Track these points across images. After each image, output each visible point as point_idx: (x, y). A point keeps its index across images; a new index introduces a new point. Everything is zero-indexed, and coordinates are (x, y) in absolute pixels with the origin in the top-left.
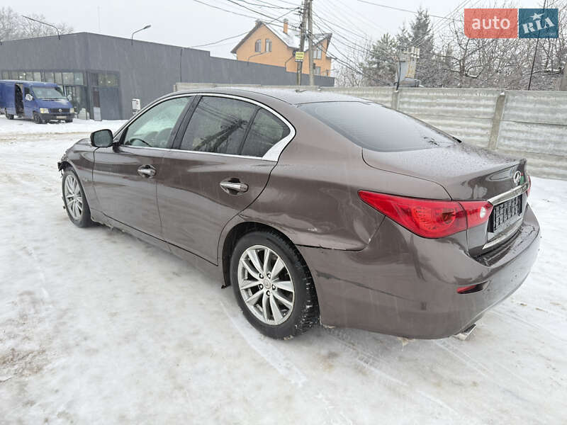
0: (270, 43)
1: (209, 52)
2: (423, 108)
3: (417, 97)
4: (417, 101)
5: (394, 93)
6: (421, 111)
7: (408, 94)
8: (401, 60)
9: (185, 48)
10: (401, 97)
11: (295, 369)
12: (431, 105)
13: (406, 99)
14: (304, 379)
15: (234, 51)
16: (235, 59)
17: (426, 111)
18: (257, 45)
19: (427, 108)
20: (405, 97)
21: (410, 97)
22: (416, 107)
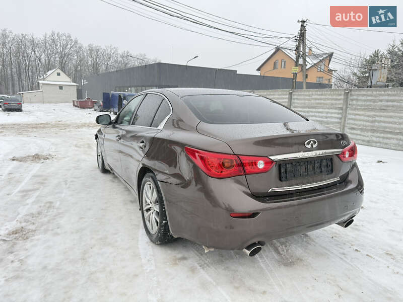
0: (285, 62)
1: (236, 71)
2: (368, 103)
3: (364, 95)
4: (364, 98)
5: (345, 93)
6: (367, 106)
7: (356, 93)
8: (373, 68)
9: (218, 69)
10: (351, 95)
11: (153, 262)
12: (374, 101)
13: (355, 97)
14: (153, 268)
15: (258, 70)
16: (259, 75)
17: (370, 105)
18: (275, 63)
19: (372, 103)
20: (353, 96)
21: (358, 95)
22: (363, 103)
